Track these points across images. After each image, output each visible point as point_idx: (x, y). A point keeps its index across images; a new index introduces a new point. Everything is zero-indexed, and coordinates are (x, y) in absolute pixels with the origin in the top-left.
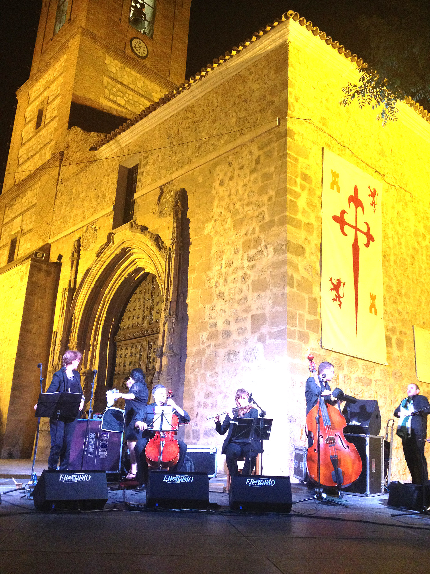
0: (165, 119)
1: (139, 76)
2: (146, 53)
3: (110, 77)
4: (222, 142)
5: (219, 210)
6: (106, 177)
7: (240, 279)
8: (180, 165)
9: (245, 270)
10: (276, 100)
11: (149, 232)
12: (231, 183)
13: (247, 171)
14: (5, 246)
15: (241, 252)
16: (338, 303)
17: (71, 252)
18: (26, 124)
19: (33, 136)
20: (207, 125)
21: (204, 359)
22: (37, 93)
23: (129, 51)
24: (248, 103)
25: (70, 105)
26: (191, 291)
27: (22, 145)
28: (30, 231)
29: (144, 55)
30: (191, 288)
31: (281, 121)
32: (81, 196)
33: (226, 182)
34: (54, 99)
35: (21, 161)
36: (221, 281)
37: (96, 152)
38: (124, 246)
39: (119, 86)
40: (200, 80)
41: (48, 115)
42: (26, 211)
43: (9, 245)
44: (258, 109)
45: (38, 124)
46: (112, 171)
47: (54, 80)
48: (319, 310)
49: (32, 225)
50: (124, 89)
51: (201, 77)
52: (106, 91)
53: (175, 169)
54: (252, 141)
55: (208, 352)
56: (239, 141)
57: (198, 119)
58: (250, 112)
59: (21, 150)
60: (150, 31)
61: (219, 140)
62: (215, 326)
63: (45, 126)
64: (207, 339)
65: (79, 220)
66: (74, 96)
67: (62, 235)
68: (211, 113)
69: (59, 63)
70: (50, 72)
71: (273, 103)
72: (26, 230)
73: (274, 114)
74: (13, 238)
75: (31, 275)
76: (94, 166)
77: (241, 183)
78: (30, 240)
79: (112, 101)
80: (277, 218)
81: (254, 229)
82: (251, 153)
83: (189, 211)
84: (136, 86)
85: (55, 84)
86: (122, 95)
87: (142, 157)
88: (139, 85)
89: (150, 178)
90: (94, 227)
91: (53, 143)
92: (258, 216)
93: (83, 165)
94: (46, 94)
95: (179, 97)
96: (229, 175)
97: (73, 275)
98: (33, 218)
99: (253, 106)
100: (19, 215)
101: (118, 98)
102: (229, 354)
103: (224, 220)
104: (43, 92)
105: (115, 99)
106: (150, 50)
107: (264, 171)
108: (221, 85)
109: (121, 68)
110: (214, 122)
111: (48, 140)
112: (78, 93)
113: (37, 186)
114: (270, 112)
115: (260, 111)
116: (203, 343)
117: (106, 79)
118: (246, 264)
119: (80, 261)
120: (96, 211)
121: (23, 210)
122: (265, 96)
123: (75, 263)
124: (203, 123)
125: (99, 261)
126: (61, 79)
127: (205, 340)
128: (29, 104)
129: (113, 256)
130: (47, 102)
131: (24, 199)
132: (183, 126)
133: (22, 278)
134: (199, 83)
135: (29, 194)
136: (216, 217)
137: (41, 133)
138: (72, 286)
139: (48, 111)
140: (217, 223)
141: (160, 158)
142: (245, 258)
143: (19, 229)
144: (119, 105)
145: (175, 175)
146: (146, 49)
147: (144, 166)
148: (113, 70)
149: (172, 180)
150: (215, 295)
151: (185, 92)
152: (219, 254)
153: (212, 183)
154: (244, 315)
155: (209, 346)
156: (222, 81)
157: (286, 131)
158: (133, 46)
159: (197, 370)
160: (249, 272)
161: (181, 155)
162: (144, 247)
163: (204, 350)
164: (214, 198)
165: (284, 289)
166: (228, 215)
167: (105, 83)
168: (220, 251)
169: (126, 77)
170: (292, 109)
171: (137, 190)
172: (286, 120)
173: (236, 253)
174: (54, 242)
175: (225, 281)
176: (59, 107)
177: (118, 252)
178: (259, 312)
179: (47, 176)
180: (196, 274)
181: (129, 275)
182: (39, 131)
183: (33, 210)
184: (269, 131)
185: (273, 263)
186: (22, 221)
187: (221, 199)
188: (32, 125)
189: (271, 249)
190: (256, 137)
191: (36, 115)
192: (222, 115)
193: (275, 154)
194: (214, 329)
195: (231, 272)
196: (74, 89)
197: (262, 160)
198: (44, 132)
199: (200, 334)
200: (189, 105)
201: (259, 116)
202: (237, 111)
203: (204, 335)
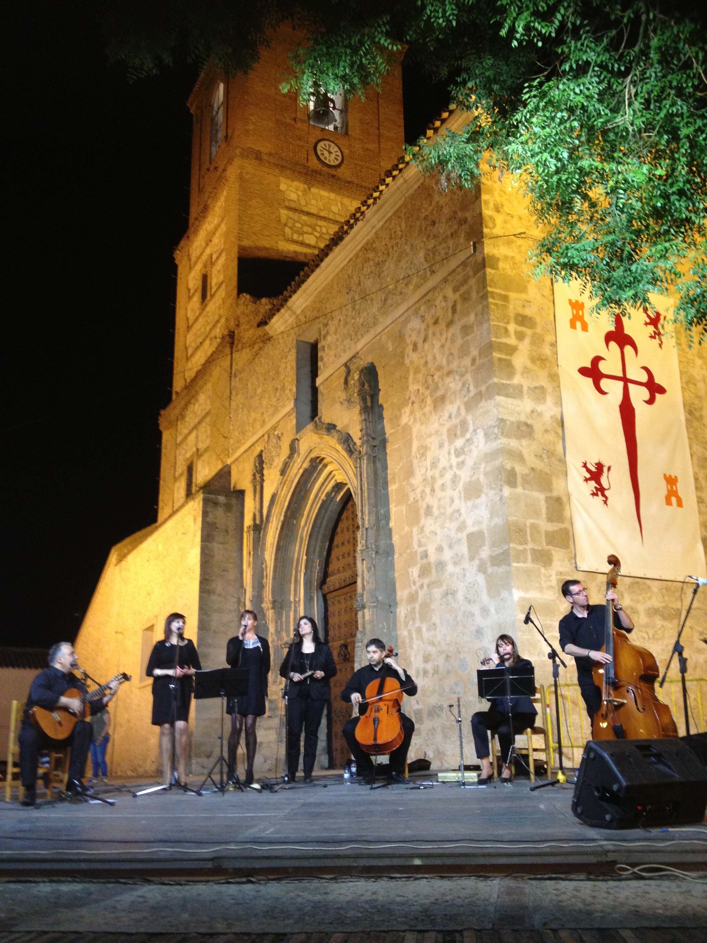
0: (342, 266)
1: (333, 196)
2: (340, 159)
3: (290, 209)
4: (411, 287)
5: (416, 387)
6: (284, 360)
7: (449, 484)
8: (367, 327)
9: (454, 469)
10: (468, 215)
11: (338, 431)
12: (426, 346)
13: (442, 324)
14: (181, 475)
15: (446, 444)
16: (600, 498)
17: (252, 473)
18: (190, 298)
19: (200, 315)
20: (392, 266)
21: (417, 606)
22: (198, 252)
23: (313, 163)
24: (437, 225)
25: (236, 262)
26: (394, 509)
27: (189, 328)
28: (206, 450)
29: (337, 163)
30: (394, 504)
31: (477, 245)
32: (259, 391)
33: (420, 345)
34: (218, 258)
35: (190, 351)
36: (428, 490)
37: (267, 328)
38: (313, 455)
39: (304, 218)
40: (374, 203)
41: (214, 281)
42: (200, 422)
43: (186, 474)
44: (449, 233)
45: (204, 296)
46: (290, 350)
47: (217, 228)
48: (567, 514)
49: (208, 440)
50: (313, 221)
51: (375, 199)
52: (287, 230)
53: (360, 336)
54: (445, 280)
55: (421, 594)
56: (430, 284)
57: (381, 259)
58: (440, 239)
59: (188, 337)
60: (343, 123)
61: (406, 285)
62: (427, 556)
63: (212, 296)
64: (419, 576)
65: (259, 426)
66: (242, 249)
67: (242, 450)
68: (395, 249)
69: (219, 204)
70: (210, 218)
71: (465, 220)
72: (202, 450)
73: (468, 237)
74: (189, 462)
75: (205, 514)
76: (269, 347)
77: (437, 345)
78: (208, 463)
79: (296, 242)
80: (483, 388)
81: (459, 408)
82: (445, 297)
83: (381, 394)
84: (330, 211)
85: (217, 234)
86: (310, 230)
87: (321, 325)
88: (334, 209)
89: (332, 353)
90: (276, 433)
91: (223, 320)
92: (461, 390)
93: (257, 347)
94: (208, 251)
95: (352, 232)
96: (422, 335)
97: (258, 506)
98: (209, 432)
99: (442, 228)
100: (193, 430)
101: (306, 236)
102: (447, 594)
103: (423, 401)
104: (205, 248)
105: (301, 238)
106: (346, 151)
107: (463, 322)
108: (403, 205)
109: (304, 191)
110: (399, 261)
111: (216, 317)
112: (246, 243)
113: (209, 386)
114: (462, 235)
115: (452, 235)
116: (414, 583)
117: (284, 213)
118: (454, 461)
119: (265, 484)
120: (276, 410)
121: (197, 421)
122: (455, 212)
123: (258, 488)
124: (387, 264)
125: (286, 481)
126: (223, 227)
127: (417, 579)
128: (191, 268)
129: (301, 471)
130: (211, 263)
131: (197, 405)
132: (364, 272)
133: (195, 520)
134: (373, 208)
135: (202, 397)
136: (413, 398)
137: (208, 309)
138: (258, 522)
139: (213, 276)
140: (416, 405)
141: (342, 323)
142: (452, 452)
143: (194, 449)
144: (308, 246)
145: (360, 346)
146: (339, 153)
147: (325, 337)
148: (293, 196)
149: (358, 353)
150: (422, 512)
151: (360, 224)
152: (421, 451)
153: (404, 349)
154: (459, 536)
155: (422, 586)
156: (403, 199)
157: (484, 259)
158: (319, 153)
159: (411, 622)
160: (458, 472)
161: (365, 314)
162: (335, 453)
163: (417, 592)
164: (408, 371)
165: (501, 490)
166: (427, 393)
167: (283, 219)
168: (422, 446)
169: (313, 202)
170: (491, 225)
171: (319, 372)
172: (483, 242)
173: (441, 446)
174: (233, 462)
175: (433, 490)
176: (225, 267)
177: (306, 465)
178: (475, 529)
179: (218, 369)
180: (397, 484)
181: (328, 495)
182: (206, 306)
183: (208, 419)
184: (464, 264)
185: (486, 455)
186: (197, 437)
187: (417, 371)
188: (197, 298)
189: (481, 434)
190: (449, 275)
191: (199, 283)
192: (407, 248)
193: (474, 294)
194: (425, 561)
195: (437, 476)
196: (240, 239)
197: (459, 307)
198: (213, 306)
199: (410, 570)
200: (368, 241)
201: (451, 242)
202: (425, 239)
203: (415, 572)
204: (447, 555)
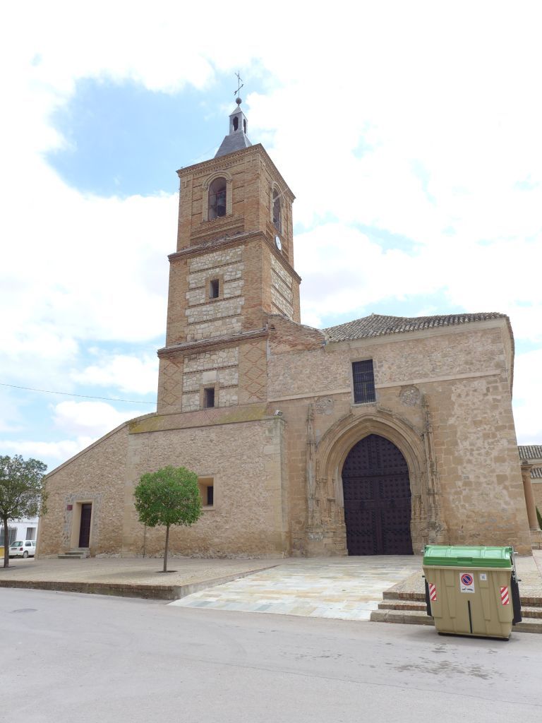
1: (281, 266)
2: (281, 247)
3: (273, 269)
5: (460, 412)
7: (483, 454)
9: (487, 449)
12: (468, 398)
13: (480, 394)
14: (195, 392)
15: (482, 439)
17: (302, 413)
19: (207, 303)
21: (462, 496)
23: (275, 247)
27: (188, 305)
28: (234, 386)
33: (463, 396)
34: (233, 280)
35: (192, 320)
36: (468, 454)
41: (226, 291)
42: (221, 368)
43: (202, 392)
45: (215, 294)
47: (230, 263)
49: (235, 381)
50: (277, 277)
52: (272, 280)
53: (413, 377)
54: (481, 377)
55: (464, 492)
59: (189, 310)
62: (468, 478)
63: (226, 299)
64: (463, 485)
65: (307, 390)
67: (287, 398)
71: (492, 359)
72: (226, 385)
73: (496, 366)
74: (207, 387)
76: (318, 353)
78: (236, 394)
81: (491, 428)
85: (232, 266)
86: (277, 282)
88: (282, 273)
89: (387, 377)
91: (242, 318)
92: (493, 421)
93: (299, 348)
94: (217, 271)
96: (465, 393)
98: (236, 377)
100: (211, 370)
102: (482, 494)
104: (213, 268)
105: (275, 285)
107: (495, 397)
109: (275, 261)
111: (232, 313)
113: (234, 350)
114: (492, 364)
115: (484, 360)
116: (459, 487)
117: (271, 271)
118: (487, 446)
119: (316, 421)
121: (216, 366)
122: (486, 353)
126: (240, 266)
130: (222, 279)
131: (215, 357)
133: (270, 431)
135: (223, 354)
136: (457, 415)
137: (220, 304)
140: (460, 419)
142: (486, 442)
143: (214, 381)
145: (415, 382)
146: (281, 244)
147: (380, 367)
148: (273, 263)
150: (464, 461)
153: (451, 394)
154: (491, 474)
159: (457, 502)
160: (490, 451)
163: (461, 491)
164: (453, 403)
167: (271, 274)
168: (464, 436)
171: (375, 382)
173: (478, 439)
174: (274, 402)
175: (472, 454)
176: (243, 289)
178: (501, 474)
179: (248, 345)
182: (215, 301)
183: (234, 369)
184: (494, 375)
186: (217, 375)
187: (461, 405)
188: (201, 292)
190: (484, 376)
191: (205, 285)
193: (500, 389)
194: (467, 480)
195: (475, 449)
197: (491, 390)
198: (225, 304)
199: (456, 482)
203: (460, 483)
204: (482, 480)
